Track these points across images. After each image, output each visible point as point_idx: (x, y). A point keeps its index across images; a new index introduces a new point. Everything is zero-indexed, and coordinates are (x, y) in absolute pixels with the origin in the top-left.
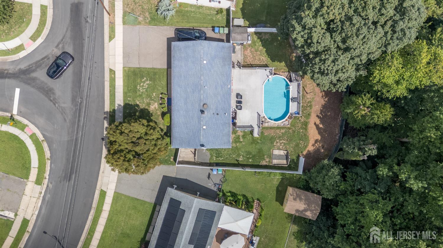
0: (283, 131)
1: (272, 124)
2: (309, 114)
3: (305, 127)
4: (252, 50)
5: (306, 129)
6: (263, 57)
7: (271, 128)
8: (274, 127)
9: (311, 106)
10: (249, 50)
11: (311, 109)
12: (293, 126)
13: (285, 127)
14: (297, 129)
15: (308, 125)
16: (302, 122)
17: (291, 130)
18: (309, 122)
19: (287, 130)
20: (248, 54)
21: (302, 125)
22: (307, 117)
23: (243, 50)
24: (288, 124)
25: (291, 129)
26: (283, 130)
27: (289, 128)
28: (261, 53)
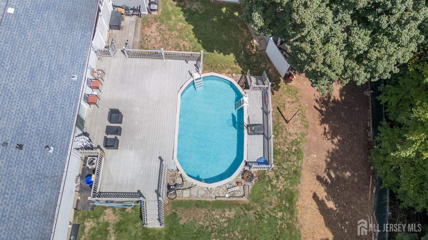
0: (231, 214)
1: (202, 192)
2: (295, 172)
3: (287, 205)
4: (162, 27)
5: (291, 211)
6: (186, 41)
7: (199, 204)
8: (207, 203)
9: (298, 153)
10: (154, 27)
11: (299, 159)
12: (257, 201)
13: (237, 204)
14: (266, 209)
15: (295, 199)
16: (280, 192)
17: (251, 212)
18: (298, 192)
19: (242, 213)
20: (152, 35)
21: (281, 199)
22: (291, 179)
23: (140, 25)
24: (242, 194)
25: (252, 208)
26: (230, 211)
27: (247, 207)
28: (181, 33)
